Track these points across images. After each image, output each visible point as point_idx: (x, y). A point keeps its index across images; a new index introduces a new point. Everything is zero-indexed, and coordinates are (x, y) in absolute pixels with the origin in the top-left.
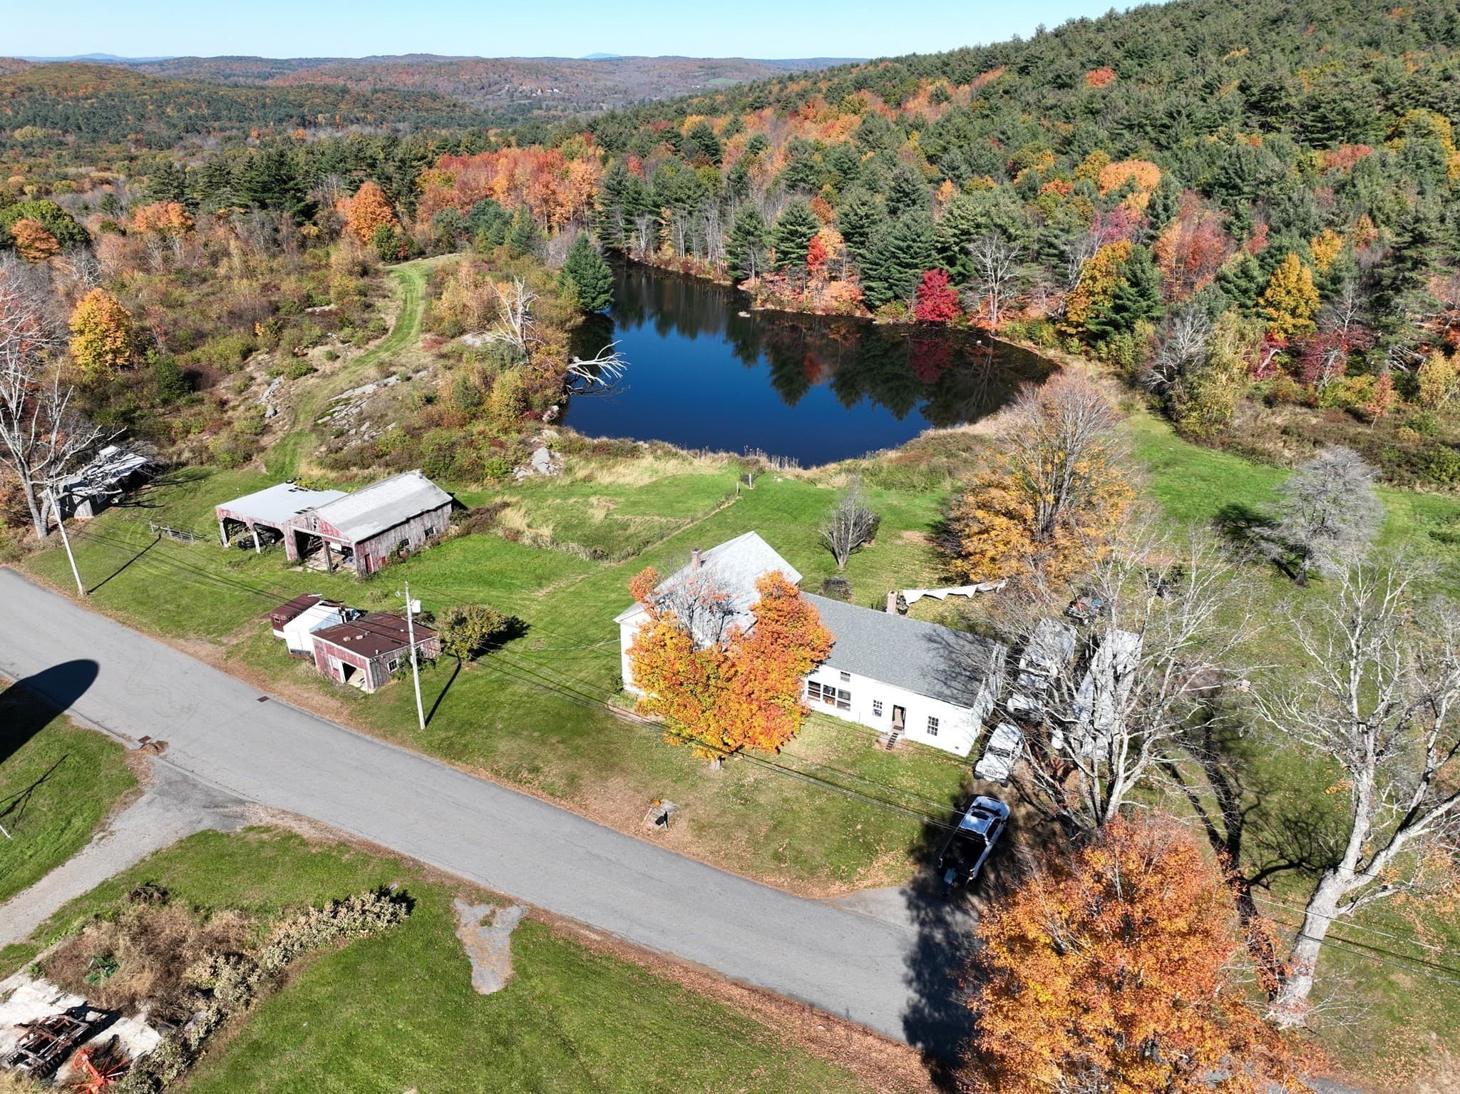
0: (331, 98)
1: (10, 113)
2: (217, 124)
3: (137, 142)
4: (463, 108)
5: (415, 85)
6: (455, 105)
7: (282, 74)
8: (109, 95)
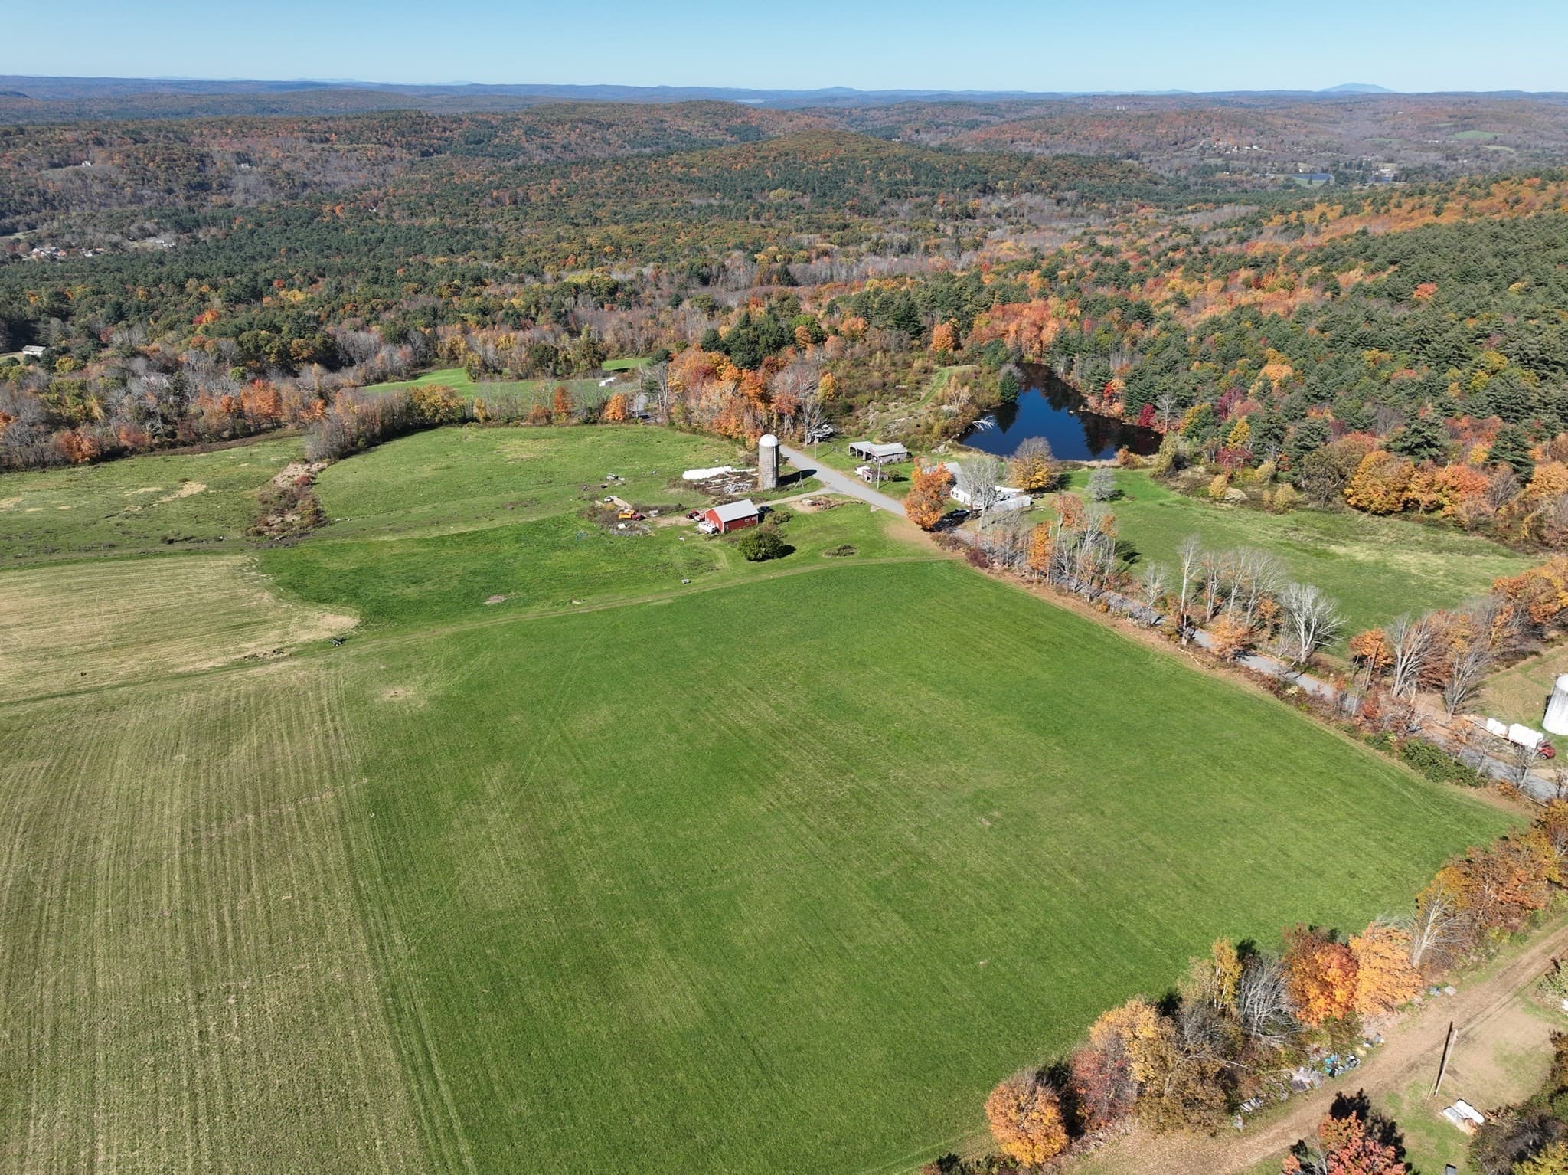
0: (1015, 164)
1: (769, 174)
2: (914, 189)
3: (852, 208)
4: (1138, 174)
5: (1107, 140)
6: (1130, 171)
7: (988, 122)
8: (841, 160)
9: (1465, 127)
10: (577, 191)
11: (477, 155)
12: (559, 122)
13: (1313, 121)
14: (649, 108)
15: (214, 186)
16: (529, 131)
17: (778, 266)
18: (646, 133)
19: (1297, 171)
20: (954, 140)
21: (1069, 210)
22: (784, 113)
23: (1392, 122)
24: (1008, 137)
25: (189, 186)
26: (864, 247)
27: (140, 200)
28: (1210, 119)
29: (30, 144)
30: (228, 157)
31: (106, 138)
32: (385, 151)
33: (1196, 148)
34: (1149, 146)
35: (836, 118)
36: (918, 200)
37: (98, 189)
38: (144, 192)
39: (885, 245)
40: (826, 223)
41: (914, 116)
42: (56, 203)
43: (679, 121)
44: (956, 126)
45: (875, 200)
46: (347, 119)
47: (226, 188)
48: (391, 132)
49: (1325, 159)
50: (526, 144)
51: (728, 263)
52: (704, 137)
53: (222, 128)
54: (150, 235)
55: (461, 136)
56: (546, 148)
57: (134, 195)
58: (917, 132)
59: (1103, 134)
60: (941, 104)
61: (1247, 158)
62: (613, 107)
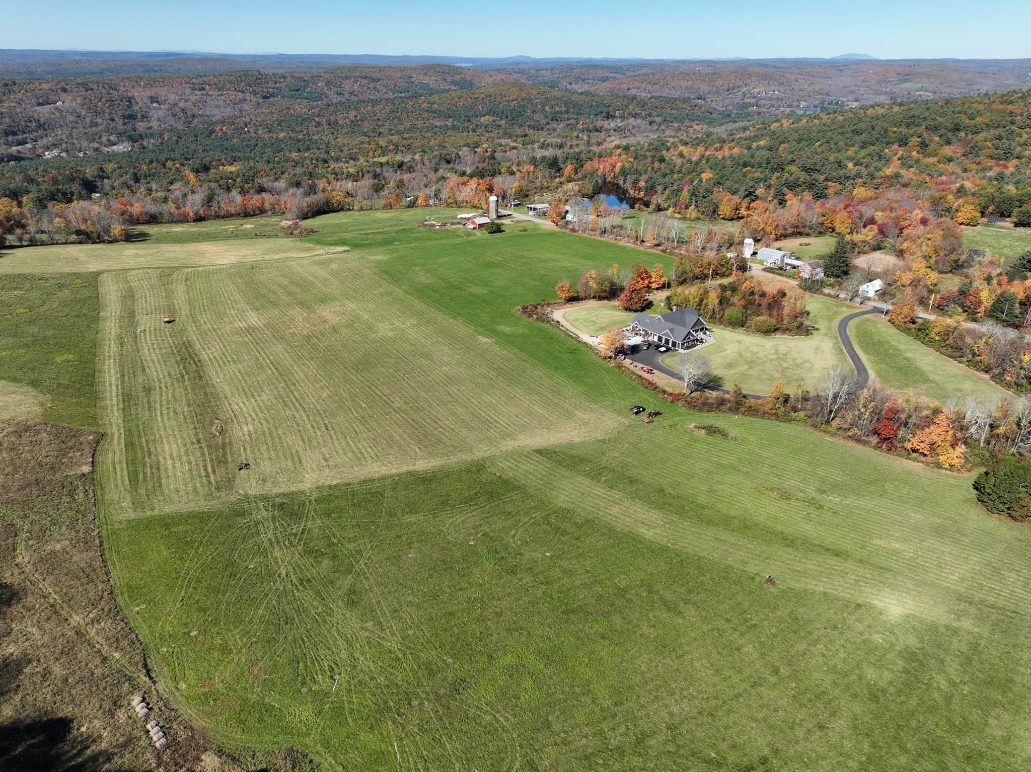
0: (627, 102)
1: (480, 108)
2: (566, 116)
3: (529, 126)
4: (700, 107)
5: (686, 88)
6: (696, 106)
7: (614, 78)
8: (523, 99)
9: (906, 81)
10: (366, 118)
11: (297, 98)
12: (347, 78)
13: (816, 77)
14: (402, 69)
15: (139, 116)
16: (329, 83)
17: (489, 154)
18: (401, 84)
19: (799, 106)
20: (593, 89)
21: (656, 127)
22: (487, 72)
23: (863, 77)
24: (625, 86)
25: (124, 117)
26: (536, 146)
27: (96, 125)
28: (750, 75)
29: (22, 92)
30: (145, 99)
31: (68, 87)
32: (240, 95)
33: (740, 93)
34: (712, 92)
35: (520, 75)
36: (568, 122)
37: (70, 118)
38: (97, 120)
39: (548, 145)
40: (514, 134)
41: (569, 74)
42: (46, 127)
43: (421, 77)
44: (594, 80)
45: (543, 121)
46: (214, 76)
47: (147, 118)
48: (243, 84)
49: (818, 100)
50: (327, 92)
51: (460, 153)
52: (437, 87)
53: (137, 82)
54: (114, 145)
55: (286, 86)
56: (339, 94)
57: (92, 122)
58: (570, 83)
59: (684, 84)
60: (585, 66)
61: (770, 99)
62: (381, 69)
